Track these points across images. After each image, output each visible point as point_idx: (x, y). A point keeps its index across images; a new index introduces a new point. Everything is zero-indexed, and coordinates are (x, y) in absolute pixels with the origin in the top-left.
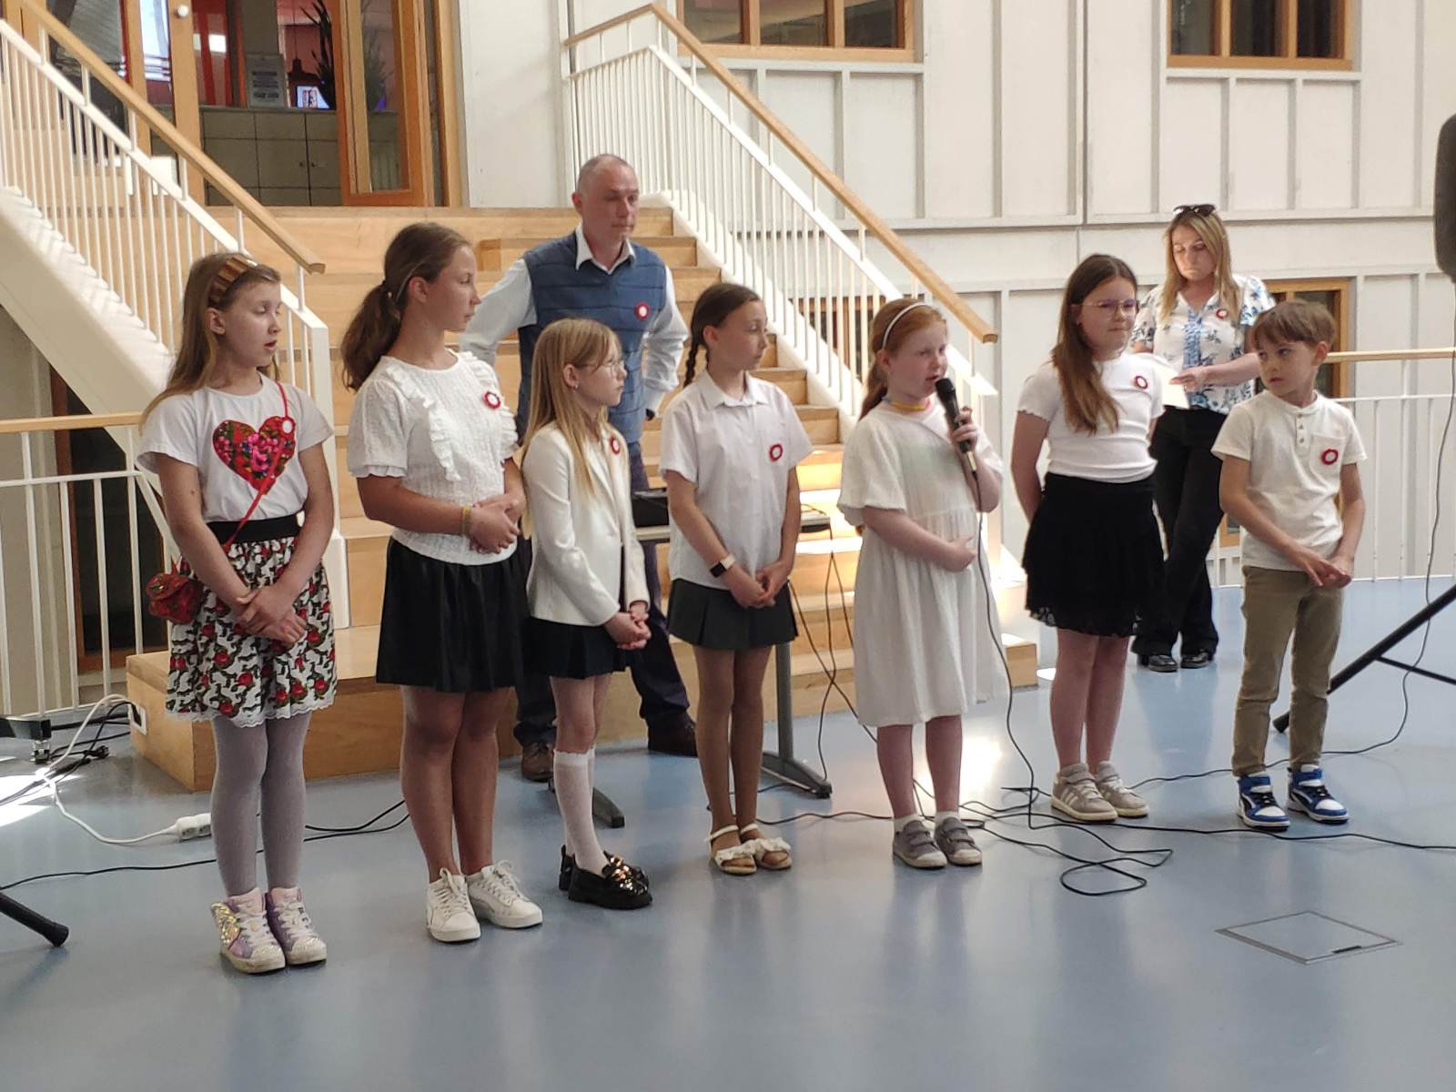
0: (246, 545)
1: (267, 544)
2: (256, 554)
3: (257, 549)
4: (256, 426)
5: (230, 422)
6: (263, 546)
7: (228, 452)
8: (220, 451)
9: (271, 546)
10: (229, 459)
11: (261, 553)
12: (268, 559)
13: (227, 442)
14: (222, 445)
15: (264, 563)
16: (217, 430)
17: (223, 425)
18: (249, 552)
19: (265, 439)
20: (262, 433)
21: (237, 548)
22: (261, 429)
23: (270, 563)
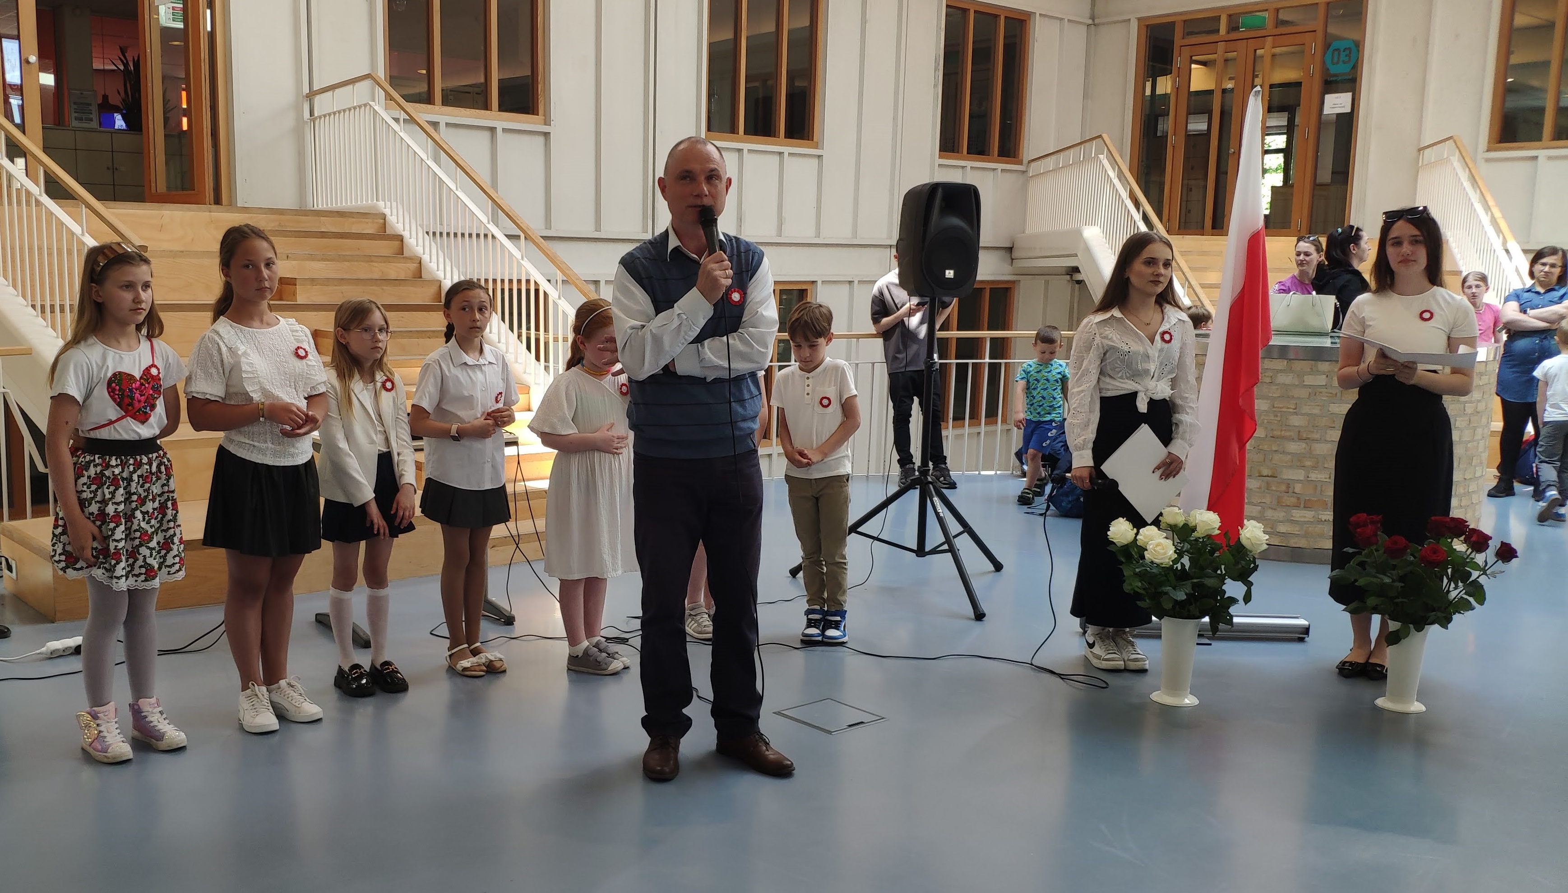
0: (123, 457)
1: (138, 457)
2: (130, 464)
3: (131, 461)
4: (137, 375)
5: (120, 373)
6: (136, 460)
7: (118, 395)
8: (112, 394)
9: (141, 460)
10: (119, 400)
11: (133, 465)
12: (138, 469)
13: (118, 388)
14: (114, 390)
15: (135, 471)
16: (111, 378)
17: (114, 375)
18: (126, 462)
19: (145, 385)
20: (142, 381)
21: (116, 459)
22: (141, 378)
23: (139, 472)
